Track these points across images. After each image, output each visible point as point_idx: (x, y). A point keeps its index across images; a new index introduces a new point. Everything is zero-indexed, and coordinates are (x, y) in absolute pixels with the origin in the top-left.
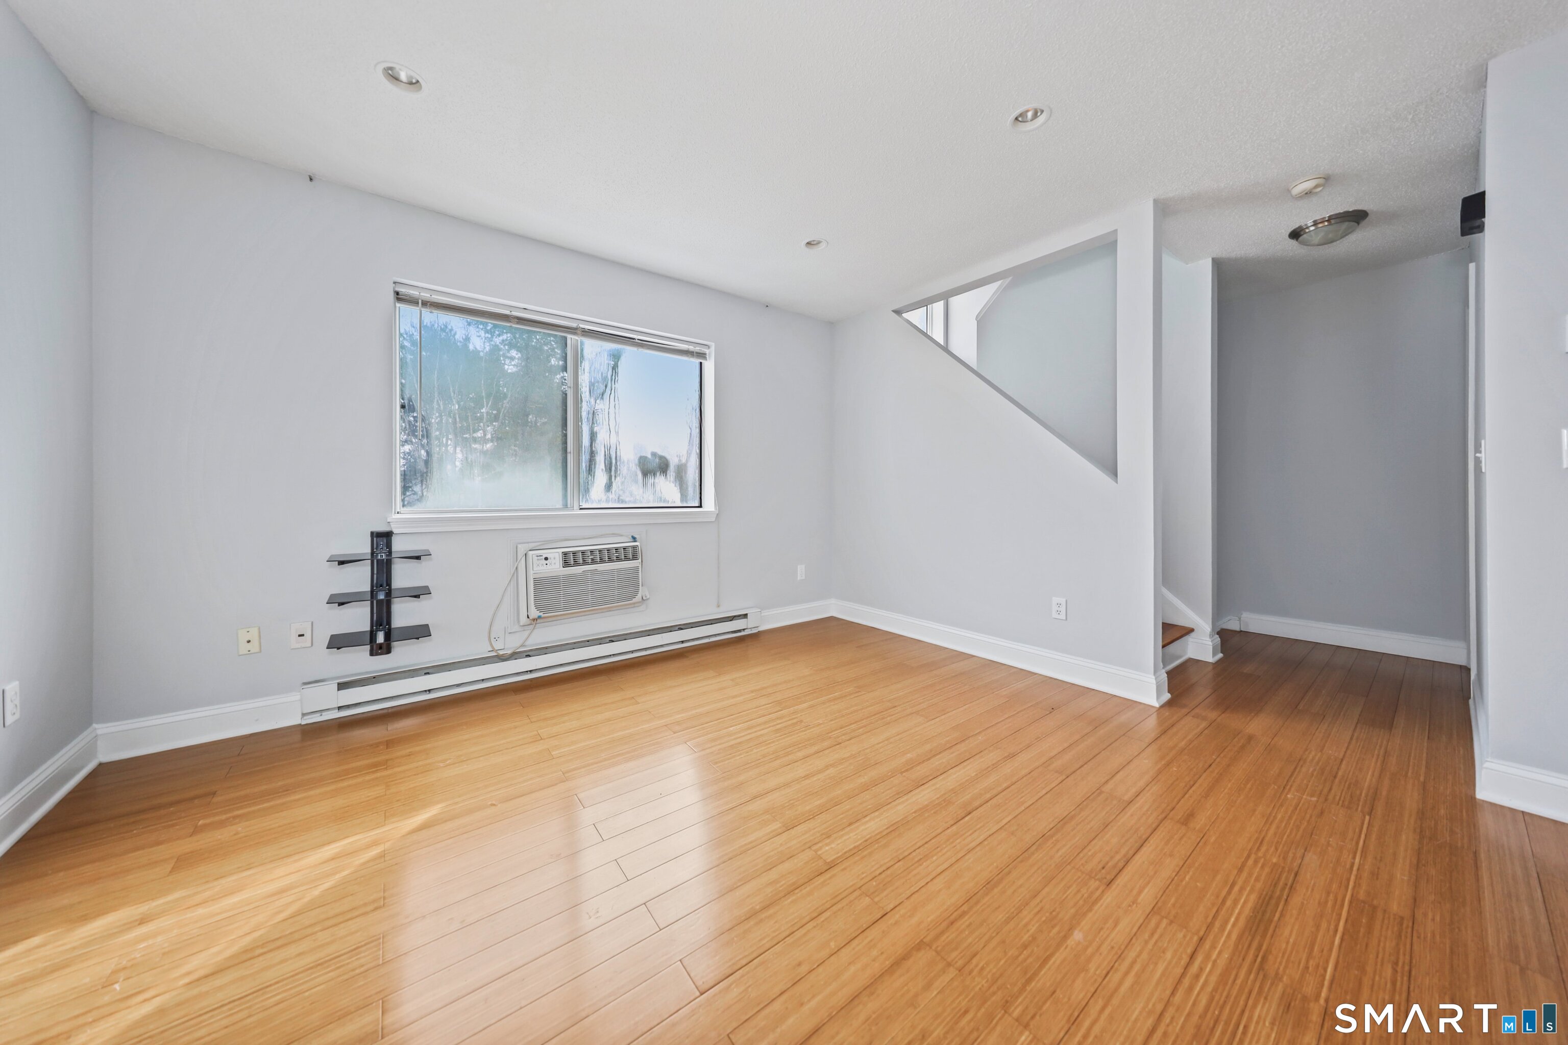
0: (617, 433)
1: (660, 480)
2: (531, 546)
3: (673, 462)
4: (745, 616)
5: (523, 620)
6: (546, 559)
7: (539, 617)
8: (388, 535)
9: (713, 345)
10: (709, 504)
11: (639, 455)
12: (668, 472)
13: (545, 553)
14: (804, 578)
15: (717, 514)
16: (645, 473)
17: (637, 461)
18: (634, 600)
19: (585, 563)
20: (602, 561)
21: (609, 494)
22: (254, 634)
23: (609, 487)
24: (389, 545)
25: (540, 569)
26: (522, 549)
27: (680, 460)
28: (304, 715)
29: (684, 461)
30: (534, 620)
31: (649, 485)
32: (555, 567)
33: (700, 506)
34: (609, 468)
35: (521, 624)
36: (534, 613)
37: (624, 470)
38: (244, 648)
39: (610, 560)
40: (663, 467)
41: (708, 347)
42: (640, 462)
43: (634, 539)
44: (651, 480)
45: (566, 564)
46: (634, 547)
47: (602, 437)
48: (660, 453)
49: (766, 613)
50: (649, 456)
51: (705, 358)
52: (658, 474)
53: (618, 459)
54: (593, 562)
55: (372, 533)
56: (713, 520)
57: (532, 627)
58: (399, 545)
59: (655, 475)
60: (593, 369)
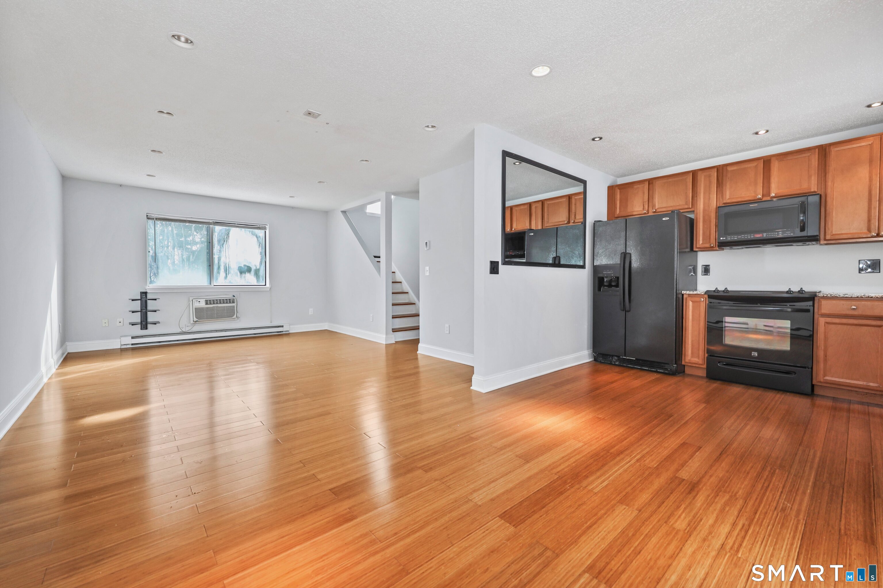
0: (229, 258)
1: (247, 275)
2: (194, 298)
3: (253, 268)
4: (283, 326)
5: (192, 322)
6: (199, 302)
7: (197, 321)
8: (146, 293)
9: (268, 224)
10: (268, 285)
11: (238, 266)
12: (251, 272)
13: (199, 300)
14: (312, 313)
15: (270, 288)
16: (241, 273)
17: (237, 268)
18: (233, 317)
19: (214, 303)
20: (220, 303)
21: (226, 280)
22: (106, 321)
23: (226, 277)
24: (146, 296)
25: (197, 305)
26: (191, 299)
27: (256, 268)
28: (122, 345)
29: (258, 268)
30: (195, 322)
31: (243, 277)
32: (202, 304)
33: (265, 285)
34: (226, 270)
35: (191, 323)
36: (195, 319)
37: (232, 271)
38: (104, 325)
39: (224, 303)
40: (249, 270)
41: (267, 225)
42: (238, 269)
43: (234, 296)
44: (243, 275)
45: (207, 304)
46: (234, 299)
47: (223, 259)
48: (247, 265)
49: (291, 326)
50: (243, 266)
51: (266, 229)
52: (247, 273)
53: (230, 267)
54: (217, 303)
55: (141, 292)
56: (269, 290)
57: (194, 325)
58: (149, 296)
59: (245, 273)
60: (219, 235)
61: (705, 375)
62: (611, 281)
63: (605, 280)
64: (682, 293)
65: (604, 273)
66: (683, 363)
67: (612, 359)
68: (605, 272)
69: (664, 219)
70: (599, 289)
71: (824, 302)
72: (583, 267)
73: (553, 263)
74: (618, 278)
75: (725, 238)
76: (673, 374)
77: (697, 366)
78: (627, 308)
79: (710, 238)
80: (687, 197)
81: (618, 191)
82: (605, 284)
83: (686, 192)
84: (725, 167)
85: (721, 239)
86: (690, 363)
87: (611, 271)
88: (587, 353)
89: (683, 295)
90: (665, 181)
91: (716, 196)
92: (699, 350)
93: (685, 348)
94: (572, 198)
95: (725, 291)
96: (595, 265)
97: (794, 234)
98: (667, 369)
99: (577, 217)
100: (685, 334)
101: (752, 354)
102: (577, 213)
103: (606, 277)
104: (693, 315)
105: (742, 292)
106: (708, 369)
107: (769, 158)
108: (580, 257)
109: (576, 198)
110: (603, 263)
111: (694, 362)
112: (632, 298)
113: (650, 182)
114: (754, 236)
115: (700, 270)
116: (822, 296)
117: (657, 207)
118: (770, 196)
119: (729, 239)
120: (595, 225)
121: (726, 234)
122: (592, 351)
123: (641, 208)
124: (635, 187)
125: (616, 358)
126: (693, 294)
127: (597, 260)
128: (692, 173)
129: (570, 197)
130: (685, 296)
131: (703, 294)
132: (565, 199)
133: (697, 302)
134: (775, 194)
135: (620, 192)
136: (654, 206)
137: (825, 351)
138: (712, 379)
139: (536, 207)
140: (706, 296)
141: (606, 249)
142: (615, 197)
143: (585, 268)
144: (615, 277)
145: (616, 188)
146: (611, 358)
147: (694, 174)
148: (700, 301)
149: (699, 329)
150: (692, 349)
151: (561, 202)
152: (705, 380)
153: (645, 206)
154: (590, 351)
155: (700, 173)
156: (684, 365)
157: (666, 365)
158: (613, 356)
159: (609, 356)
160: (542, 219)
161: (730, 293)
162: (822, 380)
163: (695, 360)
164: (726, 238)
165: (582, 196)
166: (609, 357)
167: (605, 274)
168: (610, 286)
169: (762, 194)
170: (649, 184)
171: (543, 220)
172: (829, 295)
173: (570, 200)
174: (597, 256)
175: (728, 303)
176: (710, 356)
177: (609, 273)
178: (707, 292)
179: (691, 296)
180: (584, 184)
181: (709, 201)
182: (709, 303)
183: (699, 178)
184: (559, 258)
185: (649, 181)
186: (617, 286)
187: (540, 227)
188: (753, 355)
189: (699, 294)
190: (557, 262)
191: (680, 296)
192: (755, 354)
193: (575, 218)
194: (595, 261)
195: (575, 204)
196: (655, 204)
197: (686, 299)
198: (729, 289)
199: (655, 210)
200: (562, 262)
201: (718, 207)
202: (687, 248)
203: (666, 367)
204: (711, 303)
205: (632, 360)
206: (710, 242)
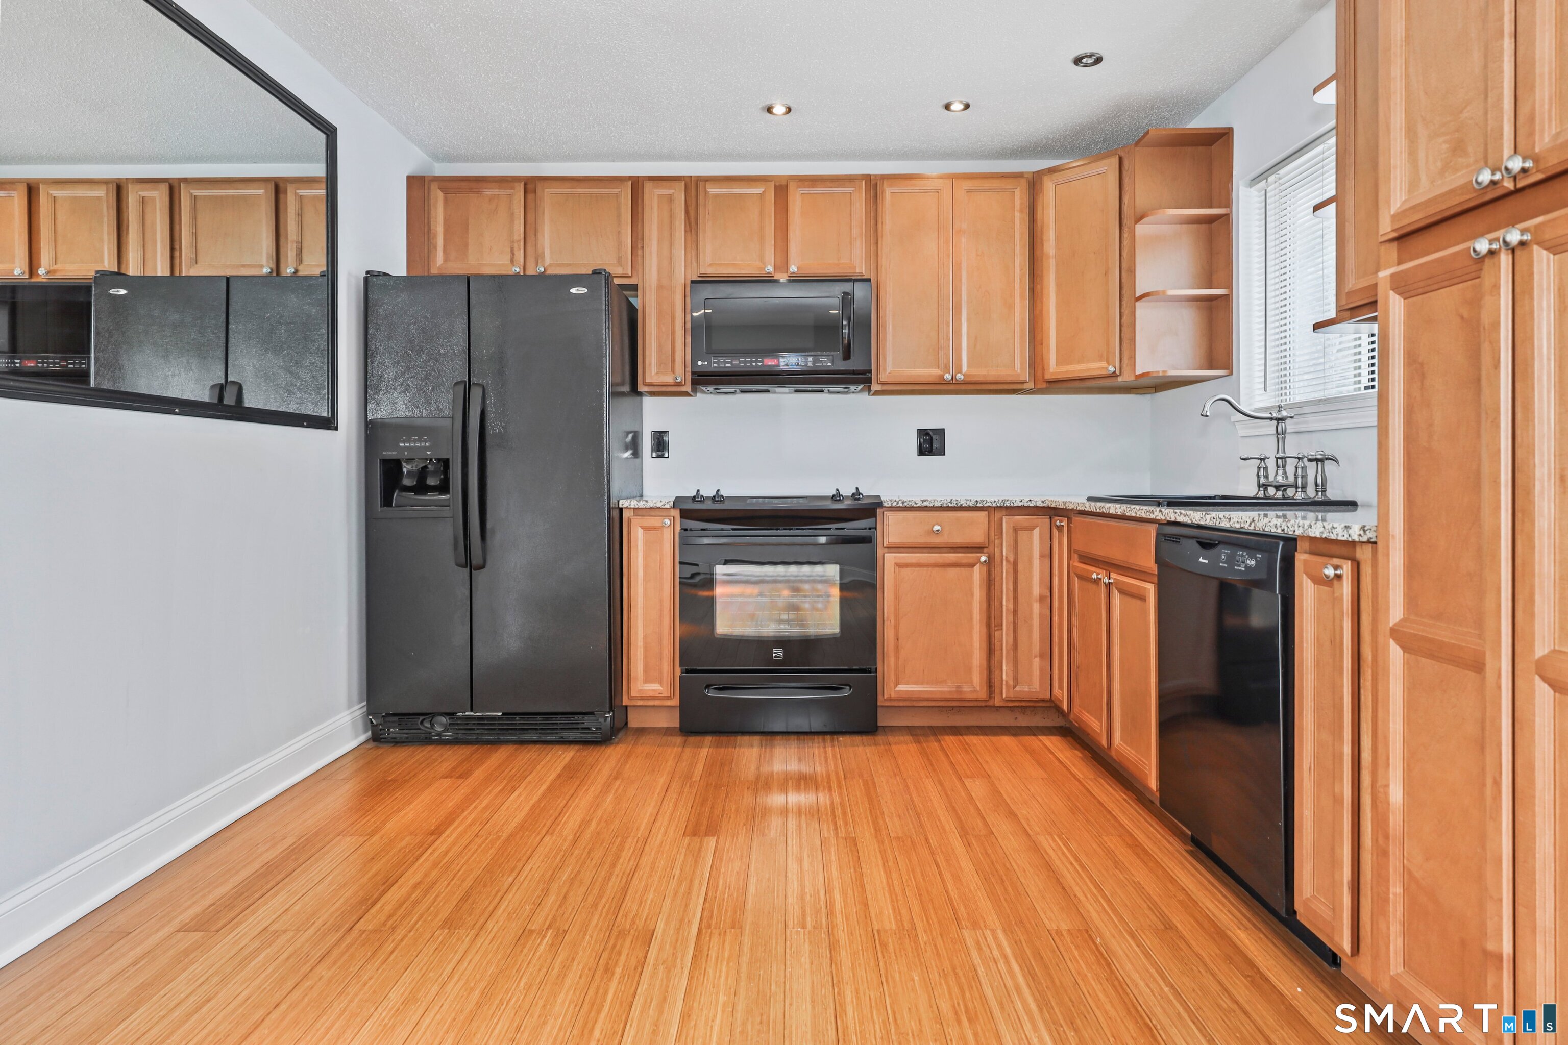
61: (677, 724)
62: (422, 473)
63: (405, 470)
64: (620, 506)
65: (402, 445)
66: (625, 702)
67: (432, 725)
68: (404, 442)
69: (573, 291)
70: (387, 501)
71: (890, 517)
72: (328, 423)
73: (216, 401)
74: (445, 463)
75: (706, 363)
76: (605, 739)
77: (657, 703)
78: (476, 560)
79: (673, 361)
80: (620, 244)
81: (440, 195)
82: (407, 482)
83: (619, 232)
84: (702, 184)
85: (700, 363)
86: (642, 699)
87: (426, 441)
88: (348, 718)
89: (621, 510)
90: (566, 190)
91: (683, 252)
92: (661, 659)
93: (629, 658)
94: (286, 192)
95: (717, 499)
96: (370, 418)
97: (833, 364)
98: (588, 729)
99: (308, 259)
100: (629, 618)
101: (774, 655)
102: (305, 245)
103: (409, 461)
104: (646, 567)
105: (749, 501)
106: (685, 708)
107: (784, 183)
108: (318, 390)
109: (302, 192)
110: (399, 414)
111: (651, 694)
112: (489, 525)
113: (530, 186)
114: (762, 361)
115: (647, 443)
116: (890, 505)
117: (548, 261)
118: (787, 270)
119: (715, 365)
120: (370, 284)
121: (713, 352)
122: (365, 709)
123: (506, 259)
124: (488, 192)
125: (443, 720)
126: (646, 508)
127: (378, 404)
128: (630, 183)
129: (281, 185)
130: (626, 514)
131: (667, 506)
132: (261, 192)
133: (655, 529)
134: (798, 268)
135: (446, 201)
136: (538, 259)
137: (896, 627)
138: (691, 732)
139: (143, 201)
140: (677, 513)
141: (408, 369)
142: (429, 213)
143: (336, 429)
144: (438, 460)
145: (434, 186)
146: (427, 725)
147: (637, 184)
148: (663, 526)
149: (661, 601)
150: (646, 657)
151: (244, 197)
152: (679, 740)
153: (516, 253)
154: (358, 710)
155: (648, 185)
156: (626, 707)
157: (586, 717)
158: (431, 716)
159: (421, 718)
160: (172, 249)
161: (726, 502)
162: (893, 695)
163: (654, 688)
164: (709, 363)
165: (323, 192)
166: (422, 722)
167: (406, 448)
168: (421, 488)
169: (773, 264)
170: (525, 192)
171: (177, 254)
172: (900, 502)
173: (282, 196)
174: (378, 390)
175: (722, 530)
176: (687, 671)
177: (418, 447)
178: (678, 501)
179: (640, 512)
180: (328, 136)
181: (670, 263)
182: (683, 531)
183: (646, 197)
184: (235, 389)
185: (525, 184)
186: (444, 488)
187: (161, 269)
188: (775, 657)
189: (659, 508)
190: (229, 400)
191: (615, 514)
192: (778, 653)
193: (300, 260)
194: (370, 406)
195: (300, 215)
196: (543, 253)
197: (629, 520)
198: (724, 493)
199: (542, 270)
200: (250, 401)
201: (692, 282)
202: (622, 384)
203: (586, 725)
204: (686, 530)
205: (493, 718)
206: (673, 371)
